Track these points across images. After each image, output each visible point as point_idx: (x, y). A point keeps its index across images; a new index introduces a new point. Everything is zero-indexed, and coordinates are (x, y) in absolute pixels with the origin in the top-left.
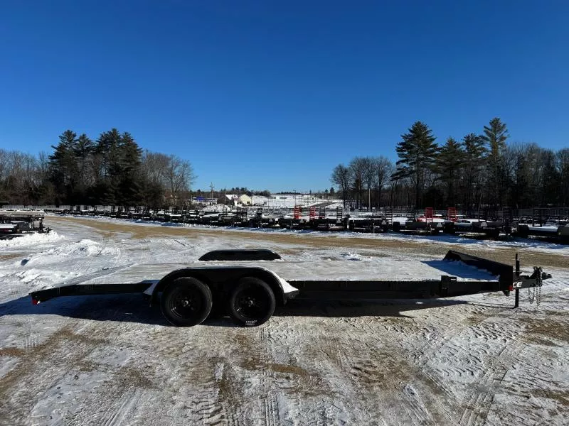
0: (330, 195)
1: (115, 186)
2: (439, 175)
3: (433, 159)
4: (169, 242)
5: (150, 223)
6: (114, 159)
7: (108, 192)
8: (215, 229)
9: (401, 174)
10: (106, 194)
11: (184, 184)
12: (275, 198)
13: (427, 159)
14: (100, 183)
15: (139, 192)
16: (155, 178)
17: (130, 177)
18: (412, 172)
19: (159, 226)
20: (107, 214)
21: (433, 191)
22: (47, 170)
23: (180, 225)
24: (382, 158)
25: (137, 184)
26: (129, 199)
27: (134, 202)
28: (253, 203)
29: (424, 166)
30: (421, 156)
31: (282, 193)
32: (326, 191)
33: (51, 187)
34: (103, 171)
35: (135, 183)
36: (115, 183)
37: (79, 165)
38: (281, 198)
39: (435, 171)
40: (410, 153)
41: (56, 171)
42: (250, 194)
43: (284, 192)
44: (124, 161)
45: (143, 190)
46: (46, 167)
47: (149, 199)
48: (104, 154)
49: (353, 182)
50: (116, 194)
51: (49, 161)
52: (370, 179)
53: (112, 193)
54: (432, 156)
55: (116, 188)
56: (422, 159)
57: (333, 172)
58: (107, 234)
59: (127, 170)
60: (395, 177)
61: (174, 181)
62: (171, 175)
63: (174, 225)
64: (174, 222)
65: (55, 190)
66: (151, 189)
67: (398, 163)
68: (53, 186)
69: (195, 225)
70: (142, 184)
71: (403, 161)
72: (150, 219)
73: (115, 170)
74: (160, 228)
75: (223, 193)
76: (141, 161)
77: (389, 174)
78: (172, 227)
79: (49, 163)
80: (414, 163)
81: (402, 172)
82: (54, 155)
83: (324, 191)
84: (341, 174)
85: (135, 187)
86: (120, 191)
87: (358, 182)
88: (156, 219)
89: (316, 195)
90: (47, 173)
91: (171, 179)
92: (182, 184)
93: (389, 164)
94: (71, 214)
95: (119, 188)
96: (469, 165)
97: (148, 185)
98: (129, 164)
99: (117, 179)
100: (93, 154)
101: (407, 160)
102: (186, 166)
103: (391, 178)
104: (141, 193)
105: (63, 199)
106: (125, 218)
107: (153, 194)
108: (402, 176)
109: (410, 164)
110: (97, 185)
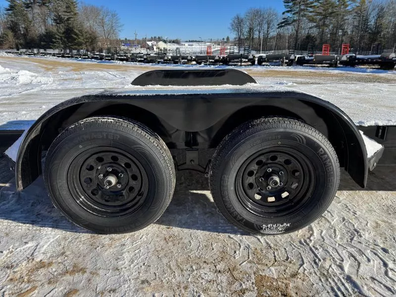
0: (226, 42)
1: (60, 33)
2: (315, 24)
3: (311, 10)
4: (101, 74)
5: (88, 61)
6: (56, 11)
7: (56, 38)
8: (141, 66)
9: (285, 23)
10: (54, 40)
11: (114, 31)
12: (184, 45)
13: (307, 9)
14: (48, 31)
15: (79, 38)
16: (90, 27)
17: (71, 26)
18: (294, 21)
19: (96, 63)
20: (54, 55)
21: (309, 37)
22: (6, 20)
23: (112, 62)
24: (271, 9)
25: (77, 32)
26: (72, 44)
27: (77, 47)
28: (168, 49)
29: (304, 16)
30: (302, 7)
31: (190, 41)
32: (223, 39)
33: (10, 34)
34: (50, 22)
35: (75, 30)
36: (60, 31)
37: (30, 16)
38: (189, 45)
39: (312, 20)
40: (294, 4)
41: (12, 21)
42: (165, 42)
43: (191, 40)
44: (64, 11)
45: (82, 36)
46: (4, 18)
47: (88, 44)
48: (48, 6)
49: (247, 30)
50: (61, 39)
51: (6, 12)
52: (260, 27)
53: (59, 39)
54: (311, 7)
55: (61, 35)
56: (303, 10)
57: (231, 21)
58: (49, 68)
59: (68, 19)
60: (280, 26)
61: (105, 29)
62: (102, 24)
63: (108, 62)
64: (107, 59)
65: (14, 36)
66: (88, 36)
67: (283, 13)
68: (12, 33)
69: (124, 62)
70: (81, 31)
71: (288, 12)
72: (88, 58)
73: (59, 20)
74: (96, 64)
75: (145, 41)
76: (78, 12)
77: (275, 24)
78: (105, 64)
79: (6, 14)
80: (297, 13)
81: (286, 21)
82: (8, 8)
83: (222, 39)
84: (238, 24)
85: (76, 34)
86: (65, 37)
87: (251, 30)
88: (93, 58)
89: (215, 43)
90: (5, 22)
91: (103, 26)
92: (112, 31)
93: (276, 15)
94: (26, 55)
95: (64, 35)
96: (341, 15)
97: (86, 33)
98: (69, 14)
99: (61, 27)
100: (39, 6)
101: (291, 11)
102: (114, 15)
103: (278, 27)
104: (81, 40)
105: (21, 44)
106: (68, 57)
107: (90, 40)
108: (286, 24)
109: (294, 14)
110: (47, 33)
